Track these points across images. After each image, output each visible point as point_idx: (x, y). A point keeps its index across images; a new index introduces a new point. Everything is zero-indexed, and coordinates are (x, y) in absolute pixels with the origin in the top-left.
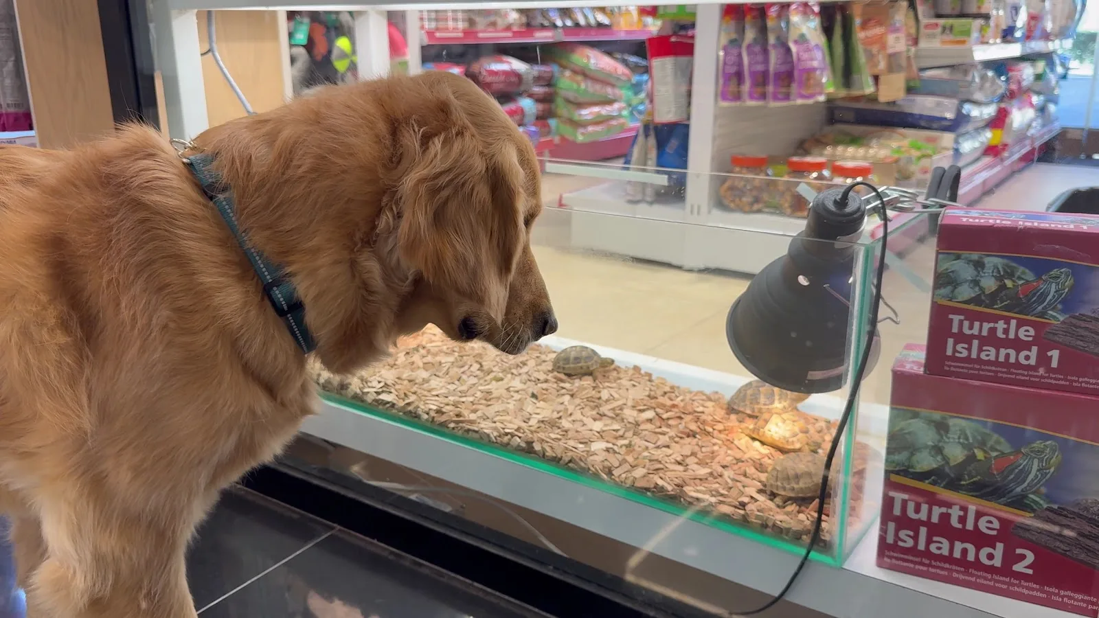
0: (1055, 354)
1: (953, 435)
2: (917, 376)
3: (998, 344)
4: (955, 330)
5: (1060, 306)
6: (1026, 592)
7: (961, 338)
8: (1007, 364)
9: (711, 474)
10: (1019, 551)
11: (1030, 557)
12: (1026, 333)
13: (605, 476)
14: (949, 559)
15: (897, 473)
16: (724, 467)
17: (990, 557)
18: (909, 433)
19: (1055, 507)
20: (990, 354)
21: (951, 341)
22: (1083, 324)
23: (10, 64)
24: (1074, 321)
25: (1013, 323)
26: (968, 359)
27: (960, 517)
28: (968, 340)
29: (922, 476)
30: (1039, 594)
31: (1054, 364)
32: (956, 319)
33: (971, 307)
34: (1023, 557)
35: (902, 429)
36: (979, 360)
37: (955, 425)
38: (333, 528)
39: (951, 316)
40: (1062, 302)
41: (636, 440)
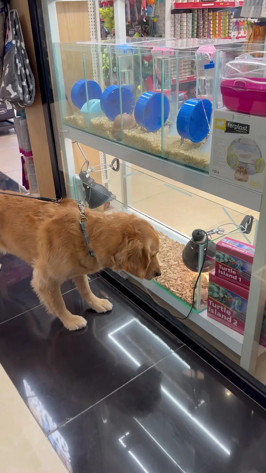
0: (240, 279)
1: (221, 291)
2: (213, 275)
3: (229, 273)
4: (220, 268)
5: (240, 269)
6: (236, 329)
7: (221, 270)
8: (230, 278)
9: (181, 284)
10: (234, 320)
11: (236, 322)
12: (234, 273)
13: (155, 280)
14: (221, 318)
15: (210, 296)
16: (186, 282)
17: (229, 320)
18: (213, 288)
19: (241, 312)
20: (227, 275)
21: (219, 270)
22: (245, 274)
23: (27, 139)
24: (243, 272)
25: (232, 270)
26: (223, 275)
27: (223, 309)
28: (223, 271)
29: (215, 298)
30: (238, 330)
31: (240, 281)
32: (220, 266)
33: (223, 264)
34: (235, 322)
35: (211, 287)
36: (225, 276)
37: (221, 289)
38: (99, 276)
39: (219, 265)
40: (241, 268)
41: (169, 271)
